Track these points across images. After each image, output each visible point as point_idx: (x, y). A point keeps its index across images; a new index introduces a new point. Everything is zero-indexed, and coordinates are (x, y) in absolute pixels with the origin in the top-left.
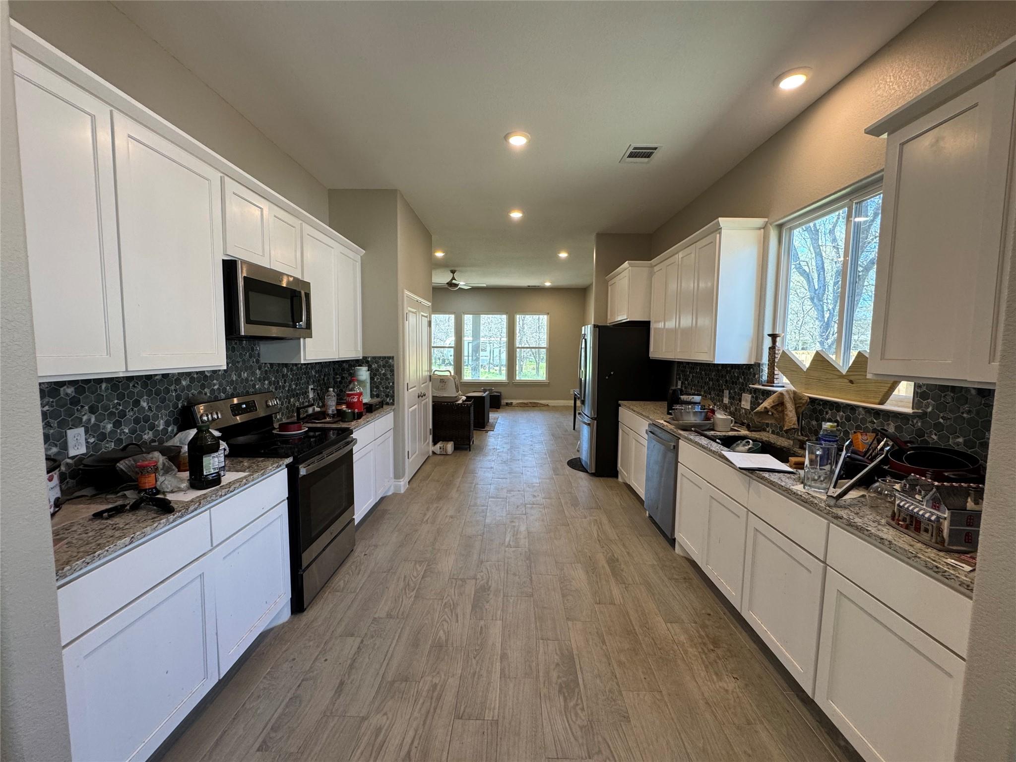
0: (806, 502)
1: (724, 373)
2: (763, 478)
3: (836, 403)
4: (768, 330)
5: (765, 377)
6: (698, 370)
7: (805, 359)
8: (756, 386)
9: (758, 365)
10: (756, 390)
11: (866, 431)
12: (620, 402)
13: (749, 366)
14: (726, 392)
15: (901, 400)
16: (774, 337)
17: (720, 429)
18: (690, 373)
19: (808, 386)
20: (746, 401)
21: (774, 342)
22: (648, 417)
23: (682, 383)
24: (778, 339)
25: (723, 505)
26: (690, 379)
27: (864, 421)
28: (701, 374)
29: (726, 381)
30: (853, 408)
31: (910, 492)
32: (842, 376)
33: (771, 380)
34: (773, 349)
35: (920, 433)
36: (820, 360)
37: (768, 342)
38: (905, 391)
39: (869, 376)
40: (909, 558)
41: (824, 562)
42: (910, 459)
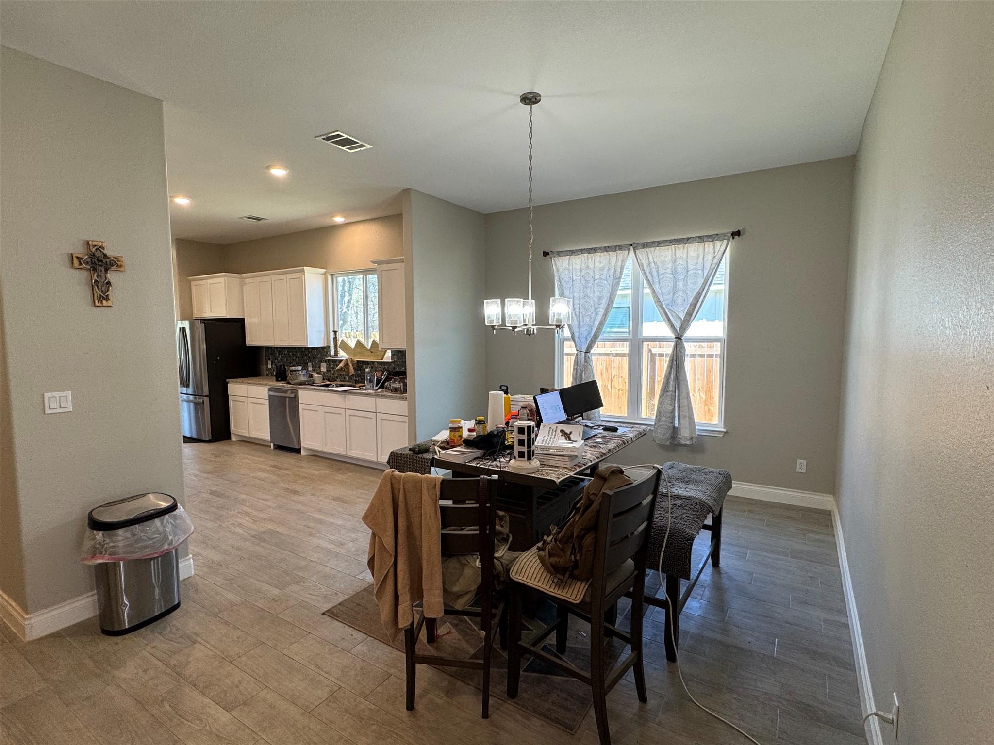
0: (368, 395)
1: (307, 353)
2: (351, 393)
3: (367, 362)
4: (331, 329)
5: (332, 353)
6: (286, 352)
7: (352, 344)
8: (329, 358)
9: (329, 347)
10: (329, 360)
11: (378, 371)
12: (227, 380)
13: (323, 348)
14: (310, 364)
15: (388, 358)
16: (335, 332)
17: (317, 382)
18: (279, 354)
19: (355, 355)
20: (324, 367)
21: (336, 335)
22: (267, 384)
23: (272, 362)
24: (337, 333)
25: (333, 413)
26: (279, 359)
27: (377, 367)
28: (289, 354)
29: (309, 358)
30: (373, 363)
31: (394, 382)
32: (368, 350)
33: (336, 354)
34: (335, 338)
35: (394, 368)
36: (359, 344)
37: (332, 335)
38: (389, 354)
39: (379, 349)
40: (395, 398)
41: (376, 412)
42: (393, 375)
